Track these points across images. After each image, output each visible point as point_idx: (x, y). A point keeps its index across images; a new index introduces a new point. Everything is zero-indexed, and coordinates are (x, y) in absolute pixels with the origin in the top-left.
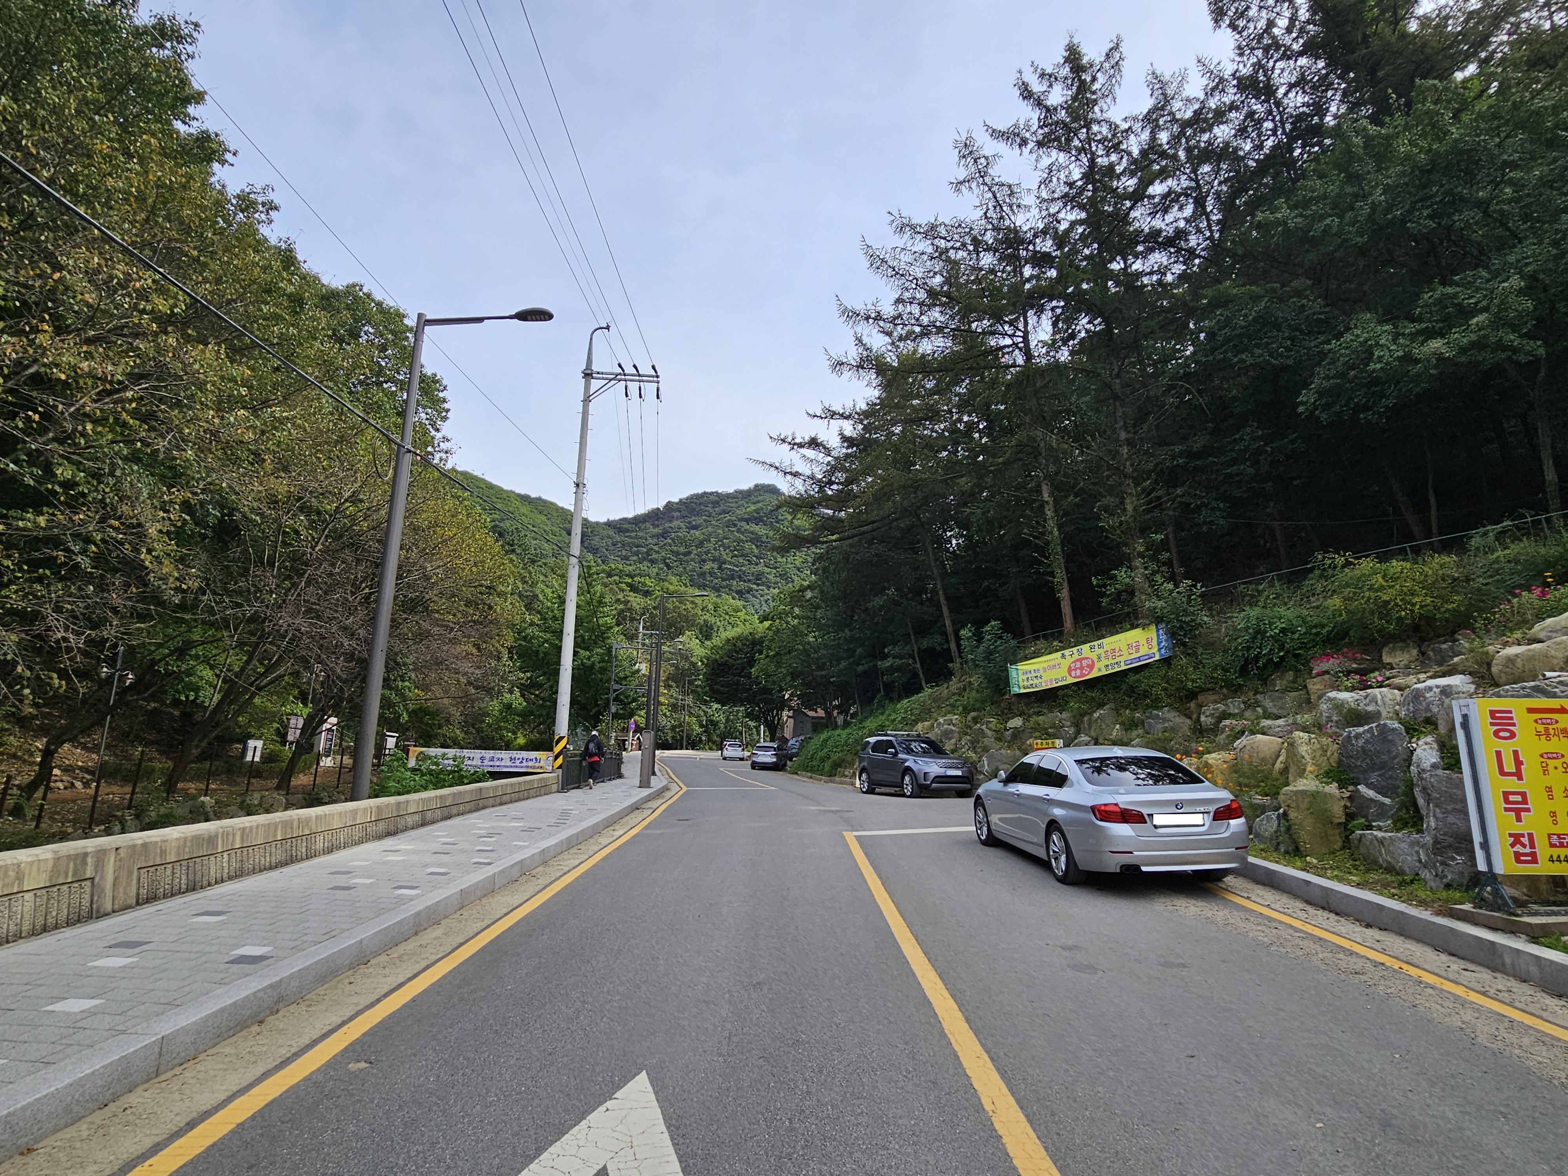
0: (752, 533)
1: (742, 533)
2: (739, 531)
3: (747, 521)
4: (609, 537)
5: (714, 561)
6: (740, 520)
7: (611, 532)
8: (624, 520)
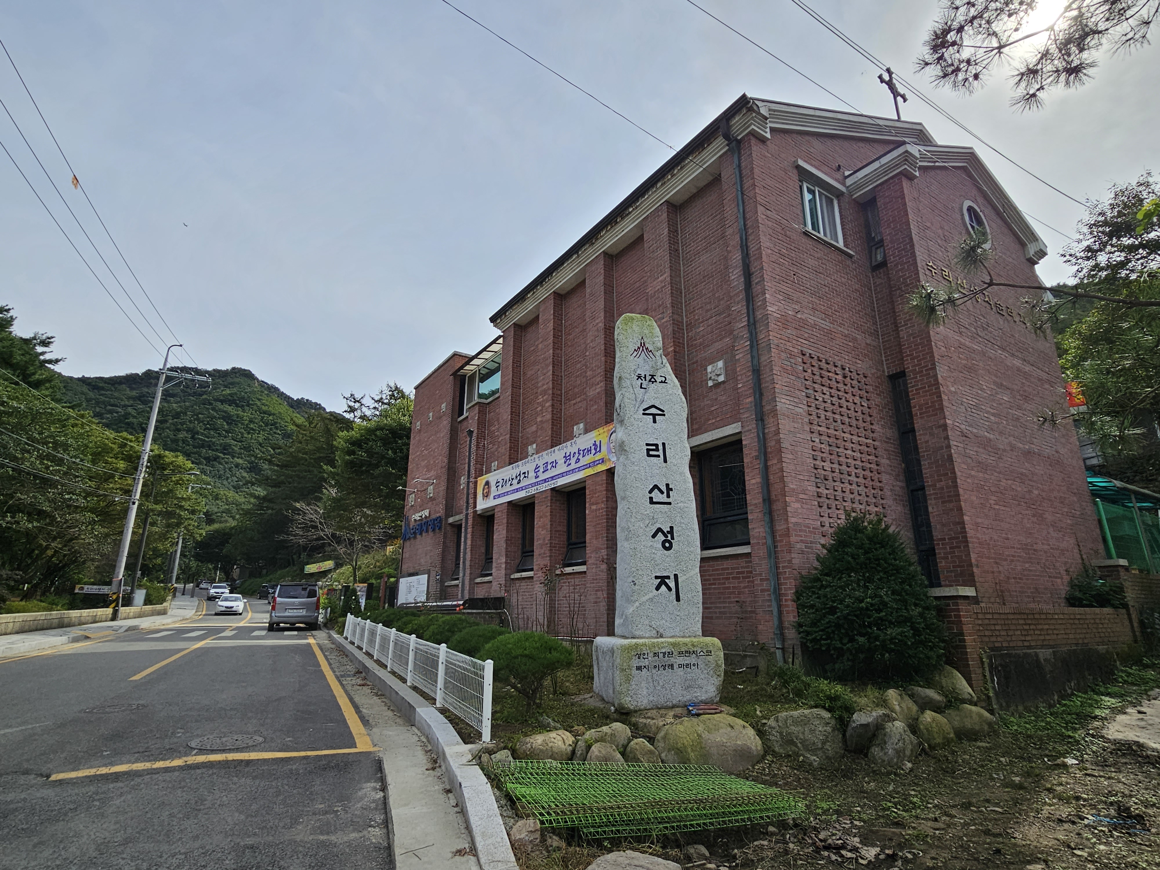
0: (225, 412)
1: (216, 411)
2: (213, 409)
3: (222, 402)
4: (83, 393)
5: (187, 431)
6: (217, 400)
7: (85, 389)
8: (101, 379)
